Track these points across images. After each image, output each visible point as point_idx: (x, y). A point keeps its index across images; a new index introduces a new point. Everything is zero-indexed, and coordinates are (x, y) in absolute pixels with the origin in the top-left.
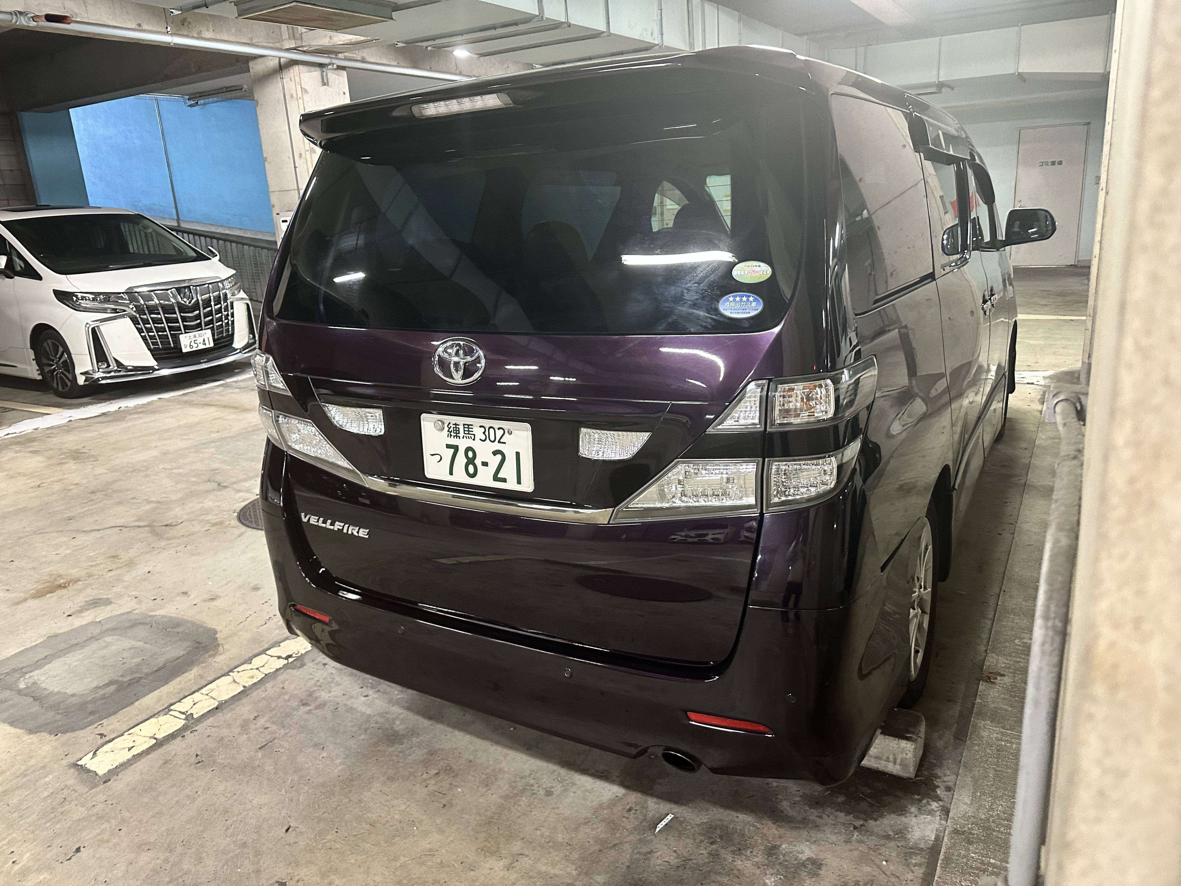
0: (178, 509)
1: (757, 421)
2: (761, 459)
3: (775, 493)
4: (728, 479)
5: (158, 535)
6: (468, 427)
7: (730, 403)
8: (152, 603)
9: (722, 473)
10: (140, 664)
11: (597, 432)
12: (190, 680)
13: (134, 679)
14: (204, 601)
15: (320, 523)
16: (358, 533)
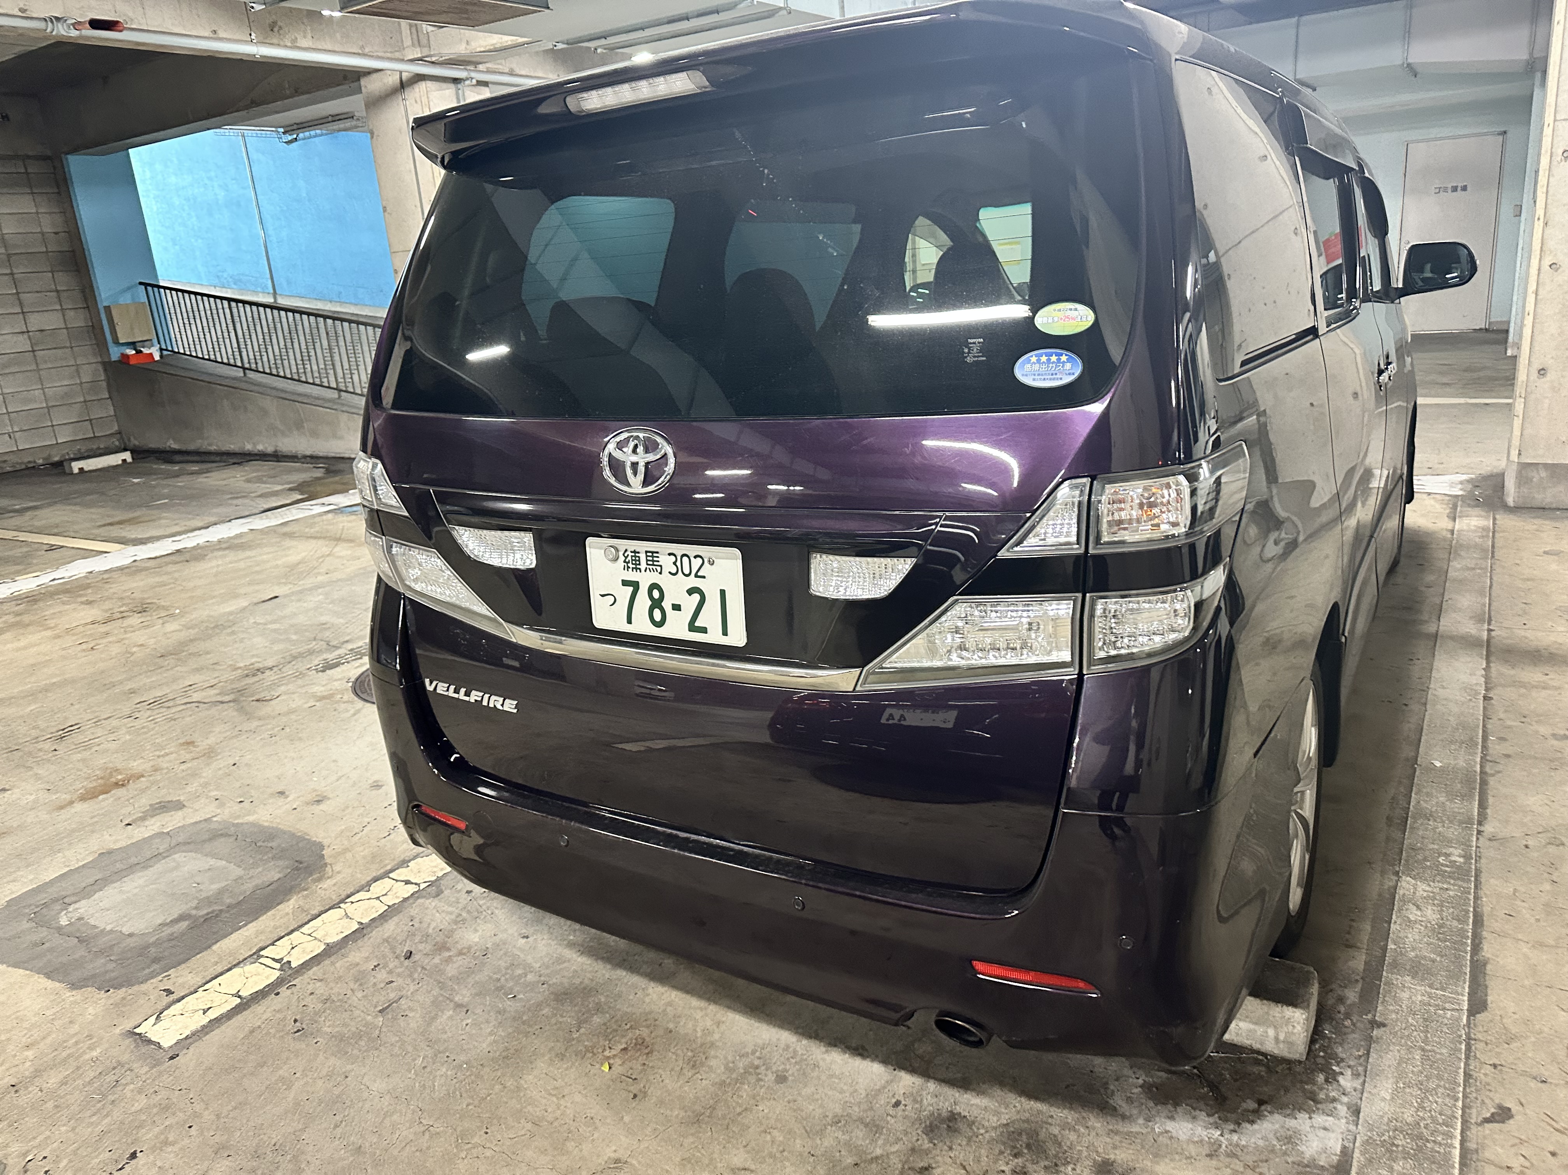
0: (273, 678)
1: (1073, 538)
2: (1080, 595)
3: (1100, 644)
4: (1030, 624)
5: (246, 714)
6: (651, 556)
7: (1034, 513)
8: (237, 807)
9: (1021, 617)
10: (221, 892)
11: (836, 560)
12: (287, 914)
13: (212, 912)
14: (308, 803)
15: (451, 693)
16: (502, 705)
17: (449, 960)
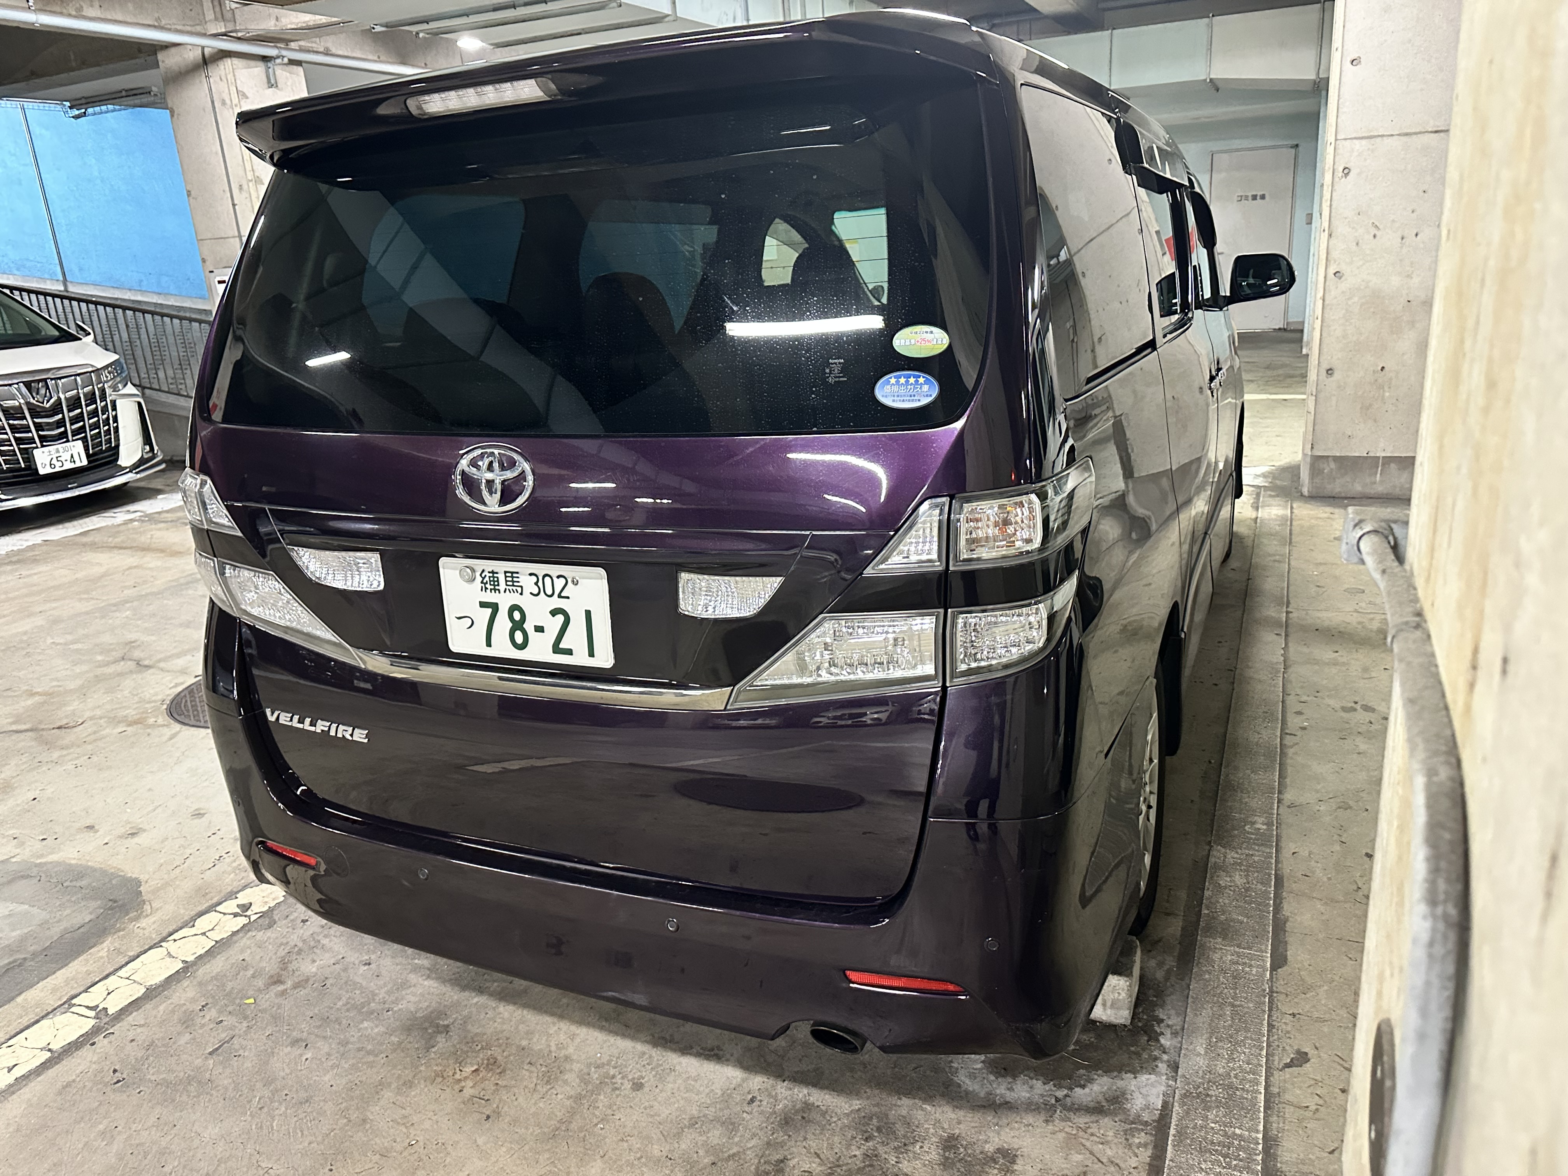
0: (76, 703)
1: (934, 556)
2: (942, 611)
3: (962, 657)
4: (895, 640)
5: (46, 744)
6: (511, 577)
7: (897, 531)
8: (40, 845)
9: (887, 632)
10: (23, 938)
11: (704, 579)
12: (102, 957)
13: (14, 961)
14: (120, 837)
15: (294, 723)
16: (352, 735)
17: (284, 993)
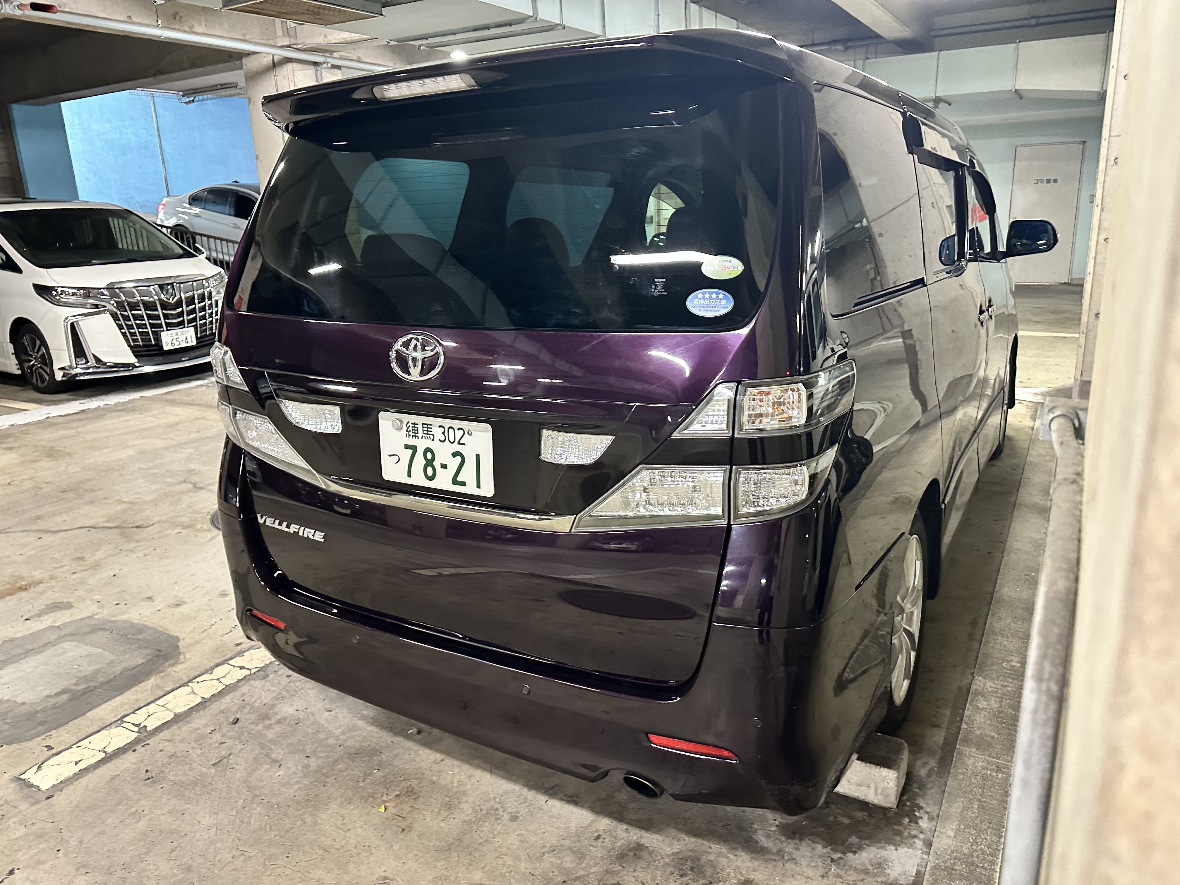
0: (149, 511)
1: (724, 426)
2: (728, 467)
3: (744, 503)
4: (694, 487)
5: (126, 538)
6: (427, 427)
7: (697, 406)
8: (114, 608)
9: (688, 481)
10: (96, 672)
11: (560, 435)
12: (147, 690)
13: (88, 687)
14: (169, 606)
15: (276, 525)
16: (313, 536)
17: (269, 727)
